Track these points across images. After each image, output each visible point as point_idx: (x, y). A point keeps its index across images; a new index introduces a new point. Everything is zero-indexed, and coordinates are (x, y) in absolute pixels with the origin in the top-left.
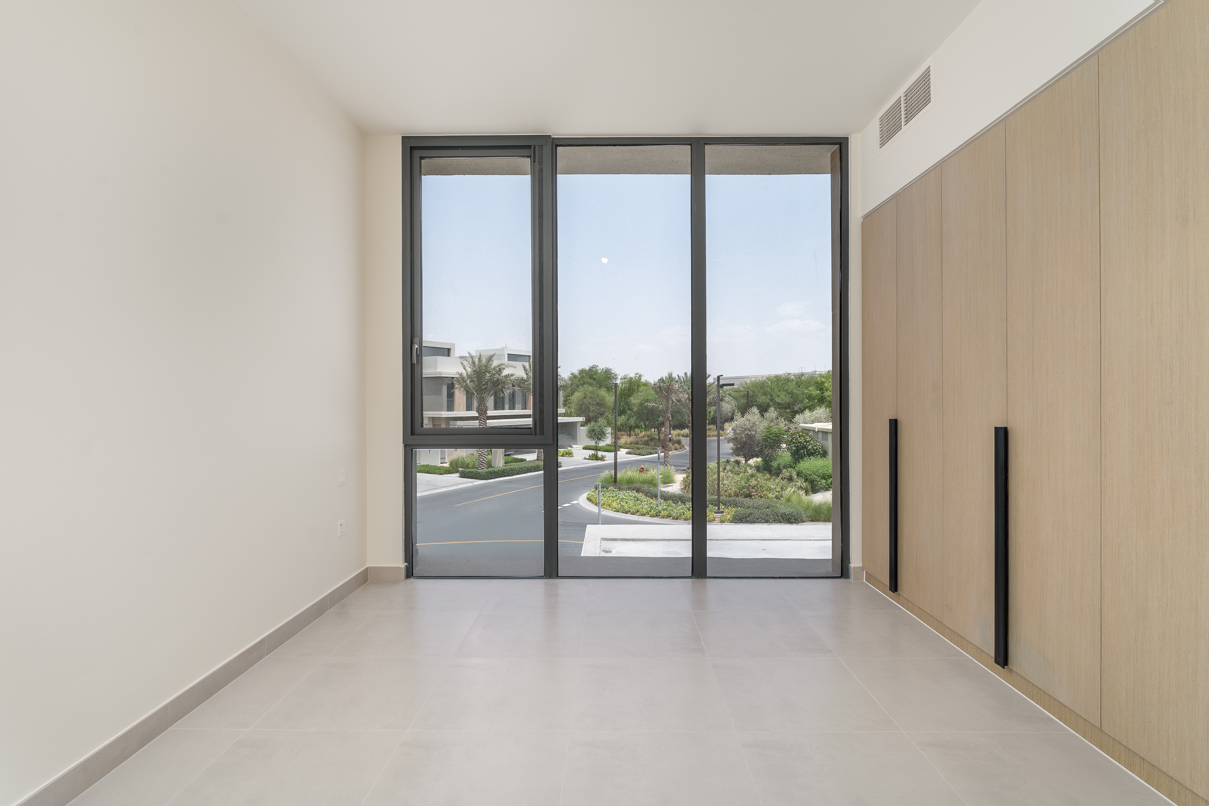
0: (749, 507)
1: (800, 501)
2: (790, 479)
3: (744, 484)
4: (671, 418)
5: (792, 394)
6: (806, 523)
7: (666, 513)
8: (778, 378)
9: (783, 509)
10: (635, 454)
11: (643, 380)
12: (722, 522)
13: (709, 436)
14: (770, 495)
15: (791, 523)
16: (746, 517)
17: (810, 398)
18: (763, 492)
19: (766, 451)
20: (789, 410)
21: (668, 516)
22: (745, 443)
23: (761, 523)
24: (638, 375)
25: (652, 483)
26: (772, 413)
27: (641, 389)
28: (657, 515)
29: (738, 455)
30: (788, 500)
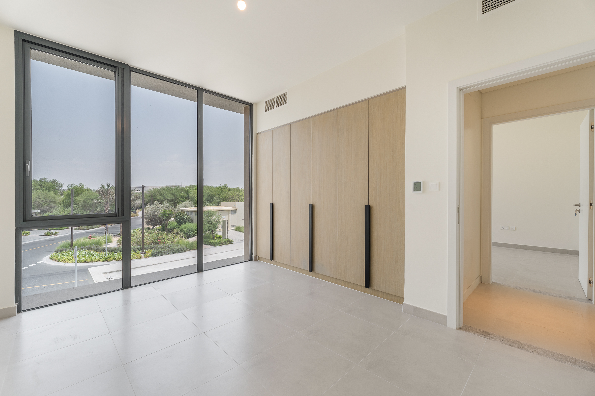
0: (159, 249)
1: (183, 243)
2: (177, 233)
3: (155, 238)
4: (109, 208)
5: (174, 195)
6: (187, 251)
7: (112, 258)
8: (167, 188)
9: (176, 247)
10: (80, 229)
11: (85, 187)
12: (145, 258)
13: (132, 216)
14: (168, 242)
15: (180, 252)
16: (158, 254)
17: (182, 197)
18: (165, 240)
19: (164, 222)
20: (172, 203)
21: (113, 260)
22: (153, 219)
23: (166, 255)
24: (81, 185)
25: (98, 243)
26: (166, 204)
27: (84, 192)
28: (105, 260)
29: (149, 225)
30: (178, 243)
